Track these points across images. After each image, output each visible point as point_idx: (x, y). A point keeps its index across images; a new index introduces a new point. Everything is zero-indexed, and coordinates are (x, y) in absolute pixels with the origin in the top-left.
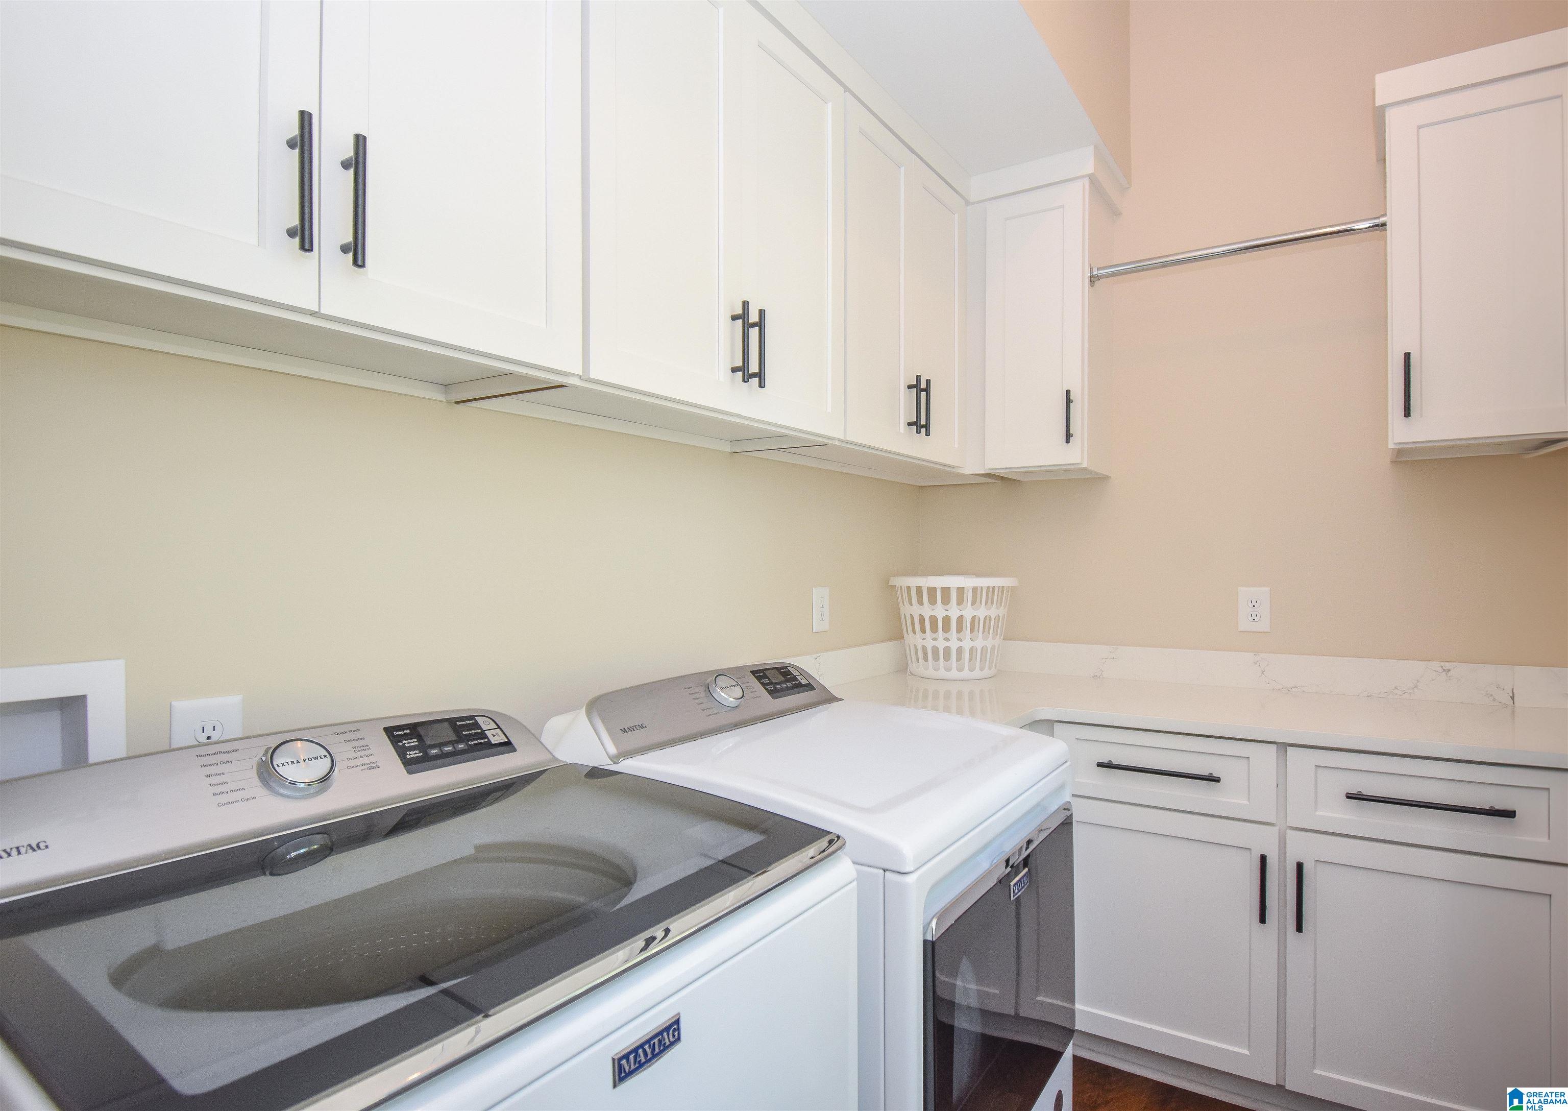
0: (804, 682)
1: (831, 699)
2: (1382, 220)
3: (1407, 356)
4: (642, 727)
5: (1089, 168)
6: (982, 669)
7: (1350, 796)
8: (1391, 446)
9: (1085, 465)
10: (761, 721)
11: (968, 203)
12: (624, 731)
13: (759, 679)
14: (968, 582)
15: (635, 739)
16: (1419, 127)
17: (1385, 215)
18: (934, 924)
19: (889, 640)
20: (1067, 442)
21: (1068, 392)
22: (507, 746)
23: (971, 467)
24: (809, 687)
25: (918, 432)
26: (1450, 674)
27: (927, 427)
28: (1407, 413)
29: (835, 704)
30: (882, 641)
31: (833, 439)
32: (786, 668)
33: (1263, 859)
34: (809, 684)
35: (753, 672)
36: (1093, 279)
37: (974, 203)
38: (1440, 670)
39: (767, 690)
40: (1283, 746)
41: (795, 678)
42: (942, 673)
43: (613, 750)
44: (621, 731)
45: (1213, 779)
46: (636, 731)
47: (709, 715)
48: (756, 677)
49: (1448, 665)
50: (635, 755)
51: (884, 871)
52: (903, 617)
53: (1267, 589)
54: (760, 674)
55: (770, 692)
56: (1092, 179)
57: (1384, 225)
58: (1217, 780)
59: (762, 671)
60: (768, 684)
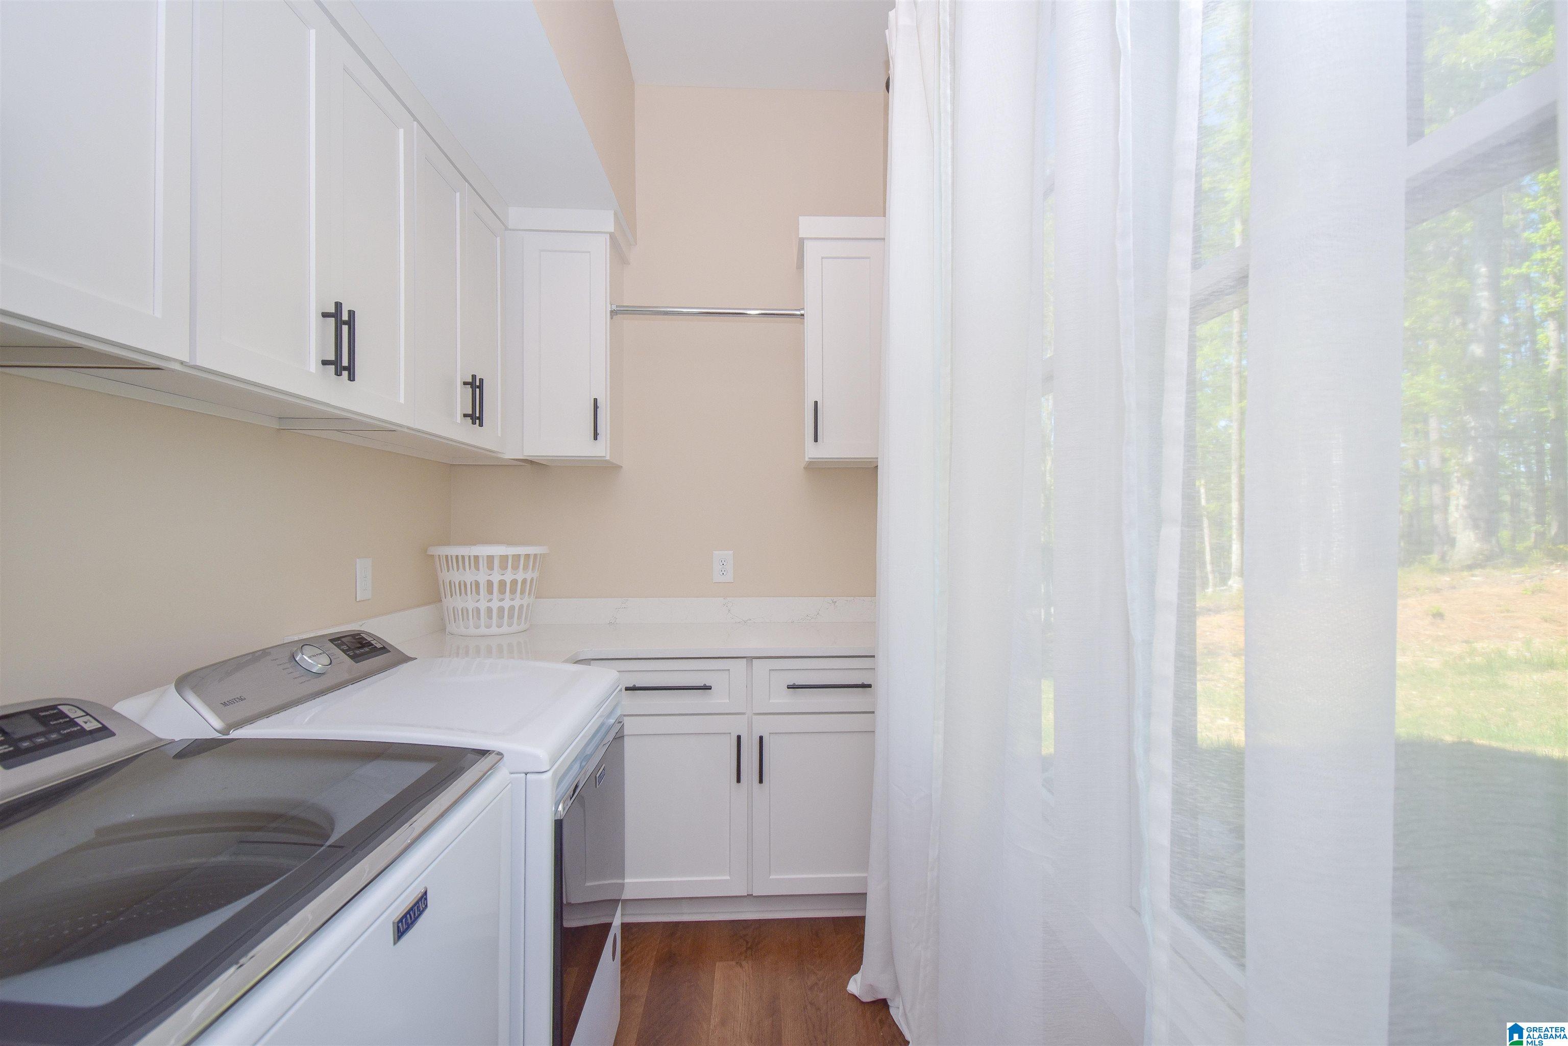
0: (379, 646)
1: (406, 659)
2: (802, 312)
3: (816, 403)
4: (241, 699)
5: (611, 229)
6: (519, 624)
7: (789, 687)
8: (807, 459)
9: (608, 458)
10: (352, 683)
11: (506, 229)
12: (225, 704)
13: (338, 646)
14: (511, 551)
15: (239, 711)
16: (822, 258)
17: (803, 309)
18: (560, 808)
19: (426, 604)
20: (594, 439)
21: (596, 400)
22: (104, 732)
23: (511, 453)
24: (384, 650)
25: (474, 423)
26: (836, 604)
27: (480, 418)
28: (816, 440)
29: (410, 663)
30: (418, 606)
31: (401, 426)
32: (359, 634)
33: (739, 738)
34: (384, 648)
35: (332, 641)
36: (613, 313)
37: (510, 230)
38: (831, 602)
39: (348, 655)
40: (750, 659)
41: (369, 644)
42: (483, 630)
43: (217, 723)
44: (222, 706)
45: (707, 688)
46: (237, 704)
47: (301, 683)
48: (335, 645)
49: (835, 599)
50: (244, 725)
51: (526, 774)
52: (441, 583)
53: (731, 552)
54: (337, 640)
55: (352, 657)
56: (612, 236)
57: (803, 315)
58: (710, 688)
59: (339, 639)
60: (347, 650)
